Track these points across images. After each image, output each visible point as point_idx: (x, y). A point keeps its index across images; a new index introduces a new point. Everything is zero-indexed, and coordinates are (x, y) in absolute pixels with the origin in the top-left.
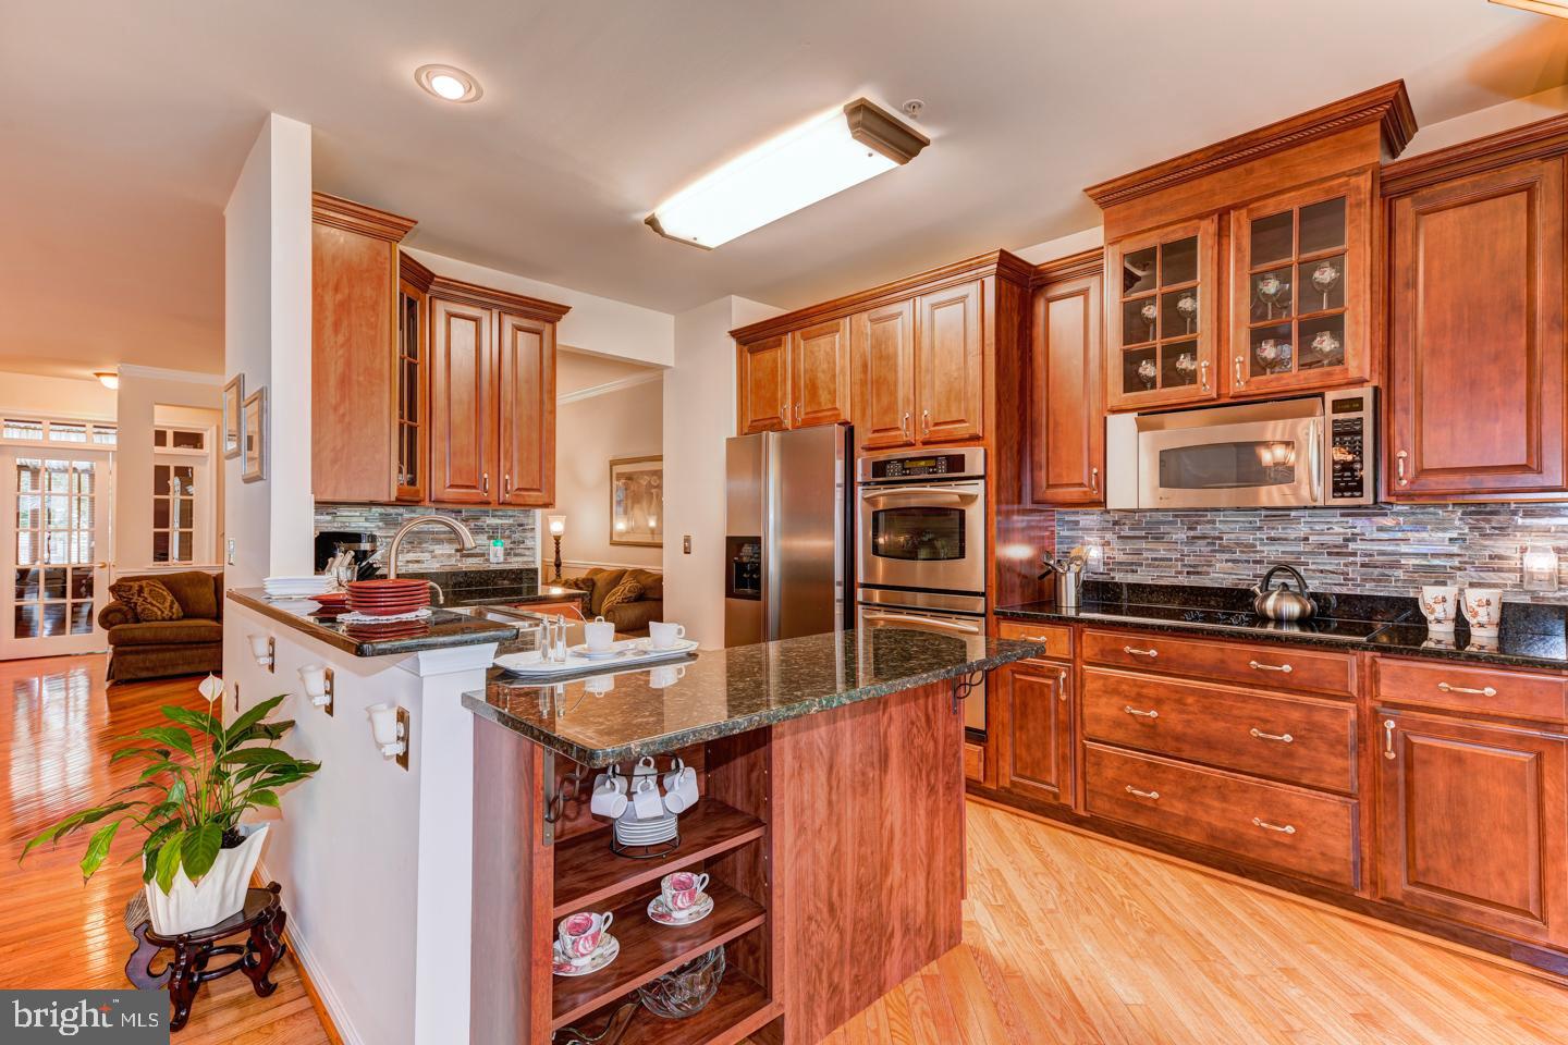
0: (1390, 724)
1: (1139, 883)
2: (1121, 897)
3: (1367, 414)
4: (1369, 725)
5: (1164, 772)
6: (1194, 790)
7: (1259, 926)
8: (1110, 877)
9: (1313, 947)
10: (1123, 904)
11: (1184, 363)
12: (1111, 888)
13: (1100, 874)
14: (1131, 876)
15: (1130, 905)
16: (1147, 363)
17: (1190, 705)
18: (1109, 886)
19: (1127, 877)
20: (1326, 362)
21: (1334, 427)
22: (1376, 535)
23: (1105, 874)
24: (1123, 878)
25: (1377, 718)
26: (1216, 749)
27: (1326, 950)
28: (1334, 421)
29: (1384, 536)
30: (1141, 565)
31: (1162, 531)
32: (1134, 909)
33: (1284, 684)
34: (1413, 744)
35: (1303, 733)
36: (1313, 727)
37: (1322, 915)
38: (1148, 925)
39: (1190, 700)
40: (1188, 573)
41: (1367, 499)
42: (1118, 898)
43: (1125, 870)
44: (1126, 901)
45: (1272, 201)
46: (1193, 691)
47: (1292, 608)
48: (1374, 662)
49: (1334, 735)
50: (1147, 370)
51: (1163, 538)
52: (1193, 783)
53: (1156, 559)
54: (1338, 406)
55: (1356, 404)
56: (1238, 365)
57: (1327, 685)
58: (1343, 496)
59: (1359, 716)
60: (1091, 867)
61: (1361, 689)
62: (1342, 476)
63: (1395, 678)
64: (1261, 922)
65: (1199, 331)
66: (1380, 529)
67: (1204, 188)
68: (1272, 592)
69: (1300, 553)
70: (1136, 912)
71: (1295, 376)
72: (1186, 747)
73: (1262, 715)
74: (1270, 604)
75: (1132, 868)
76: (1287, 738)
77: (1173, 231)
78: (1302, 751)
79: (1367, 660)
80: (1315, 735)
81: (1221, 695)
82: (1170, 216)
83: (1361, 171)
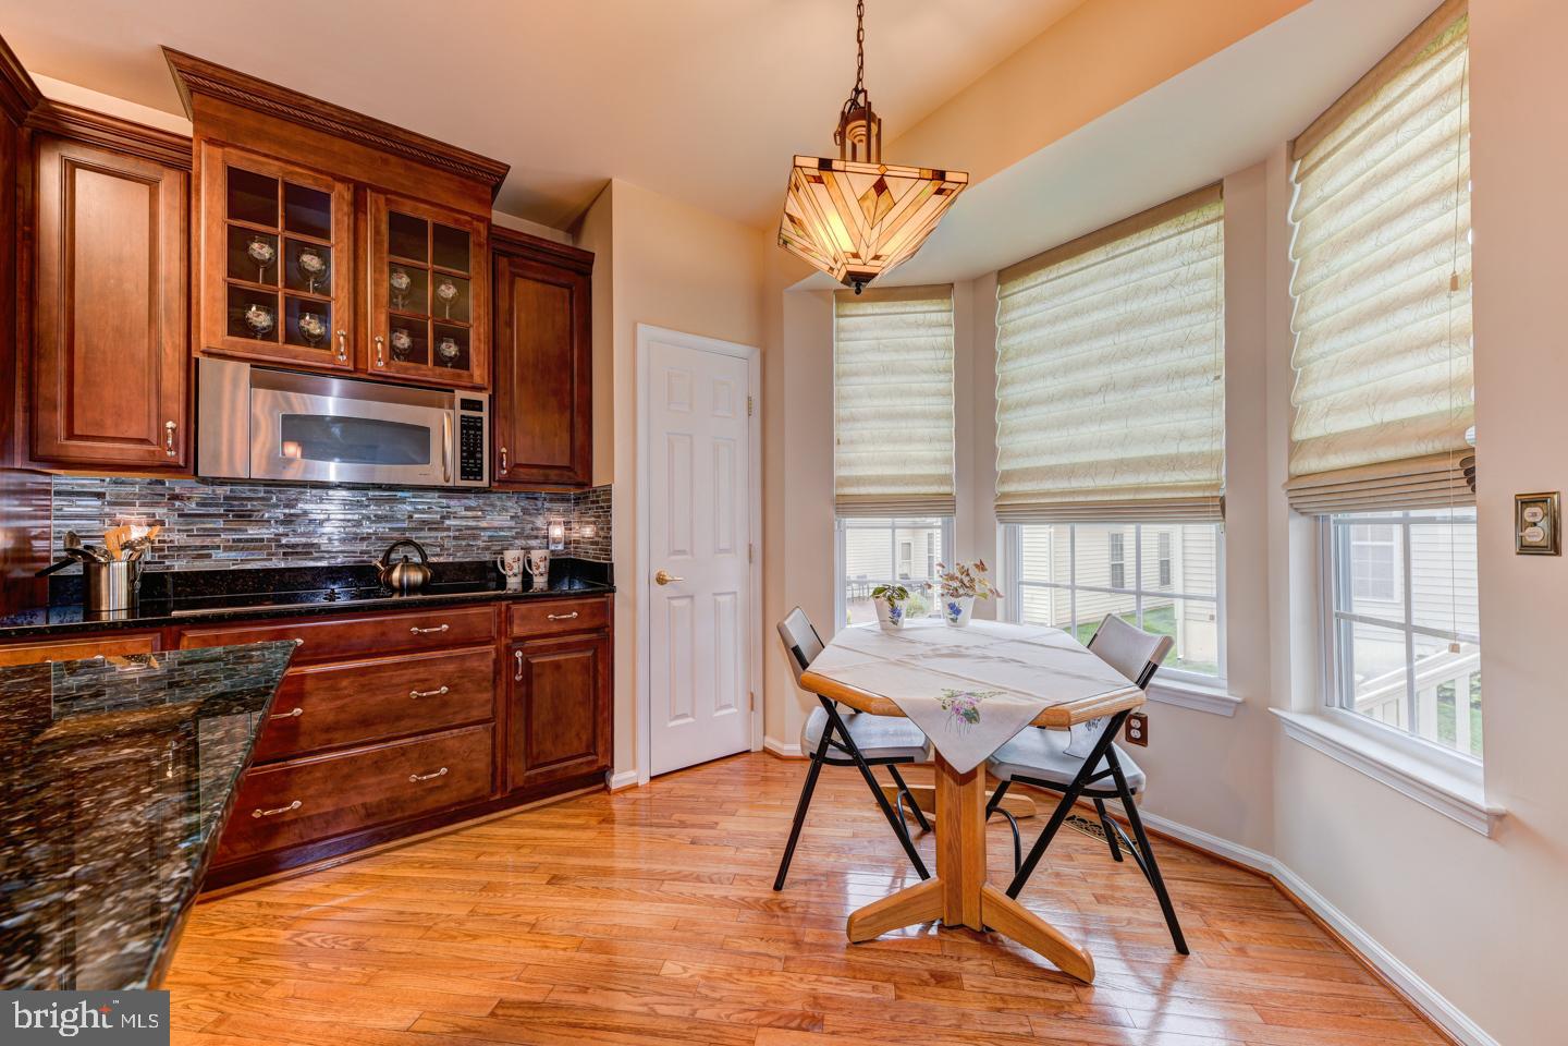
0: (519, 654)
1: (296, 913)
2: (290, 939)
3: (485, 415)
4: (504, 662)
5: (309, 773)
6: (347, 777)
7: (435, 870)
8: (255, 930)
9: (482, 858)
10: (300, 944)
11: (312, 325)
12: (269, 940)
13: (240, 935)
14: (279, 913)
15: (309, 940)
16: (258, 309)
17: (345, 688)
18: (264, 939)
19: (275, 917)
20: (449, 365)
21: (462, 421)
22: (464, 513)
23: (245, 932)
24: (265, 921)
25: (510, 651)
26: (373, 724)
27: (492, 854)
28: (462, 416)
29: (469, 514)
30: (218, 548)
31: (249, 507)
32: (318, 940)
33: (442, 643)
34: (532, 664)
35: (456, 681)
36: (465, 673)
37: (465, 833)
38: (349, 943)
39: (345, 683)
40: (284, 554)
41: (485, 482)
42: (289, 943)
43: (263, 911)
44: (300, 939)
45: (410, 203)
46: (347, 672)
47: (416, 577)
48: (508, 608)
49: (480, 675)
50: (256, 316)
51: (250, 516)
52: (346, 770)
53: (239, 540)
54: (466, 404)
55: (477, 405)
56: (379, 345)
57: (476, 635)
58: (468, 479)
59: (497, 655)
60: (217, 937)
61: (499, 632)
62: (468, 463)
63: (524, 618)
64: (433, 868)
65: (333, 295)
66: (468, 509)
67: (336, 149)
68: (395, 566)
69: (404, 529)
70: (323, 941)
71: (430, 370)
72: (337, 735)
73: (421, 676)
74: (396, 575)
75: (270, 905)
76: (444, 689)
77: (301, 175)
78: (456, 697)
79: (503, 609)
80: (466, 680)
81: (379, 668)
82: (294, 157)
83: (480, 219)
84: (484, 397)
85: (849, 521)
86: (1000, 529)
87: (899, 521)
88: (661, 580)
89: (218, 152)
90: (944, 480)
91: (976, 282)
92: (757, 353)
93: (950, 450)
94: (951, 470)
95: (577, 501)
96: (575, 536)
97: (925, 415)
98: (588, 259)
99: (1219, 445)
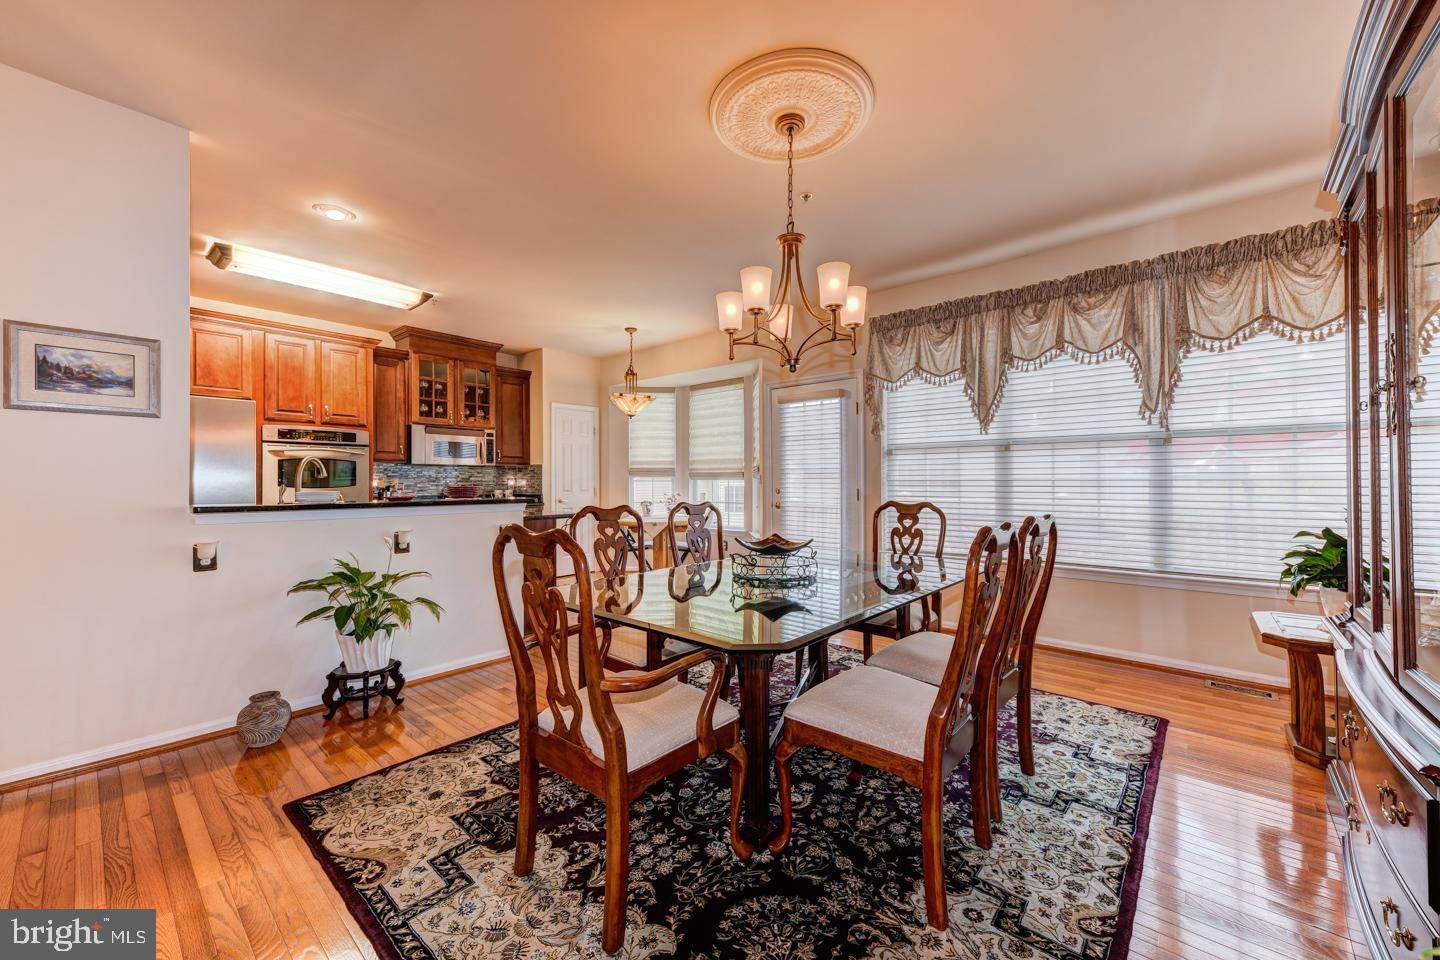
3: (494, 438)
11: (442, 410)
21: (487, 442)
28: (487, 440)
41: (494, 464)
45: (471, 363)
50: (424, 408)
54: (488, 435)
55: (492, 435)
58: (489, 463)
62: (489, 457)
65: (448, 400)
67: (449, 347)
71: (478, 423)
77: (439, 359)
82: (437, 352)
83: (492, 365)
84: (493, 432)
85: (636, 479)
86: (691, 482)
87: (655, 479)
88: (560, 502)
89: (417, 356)
90: (671, 463)
91: (683, 388)
92: (598, 409)
93: (673, 451)
94: (673, 459)
95: (520, 470)
96: (518, 485)
97: (664, 438)
98: (528, 374)
99: (743, 457)
